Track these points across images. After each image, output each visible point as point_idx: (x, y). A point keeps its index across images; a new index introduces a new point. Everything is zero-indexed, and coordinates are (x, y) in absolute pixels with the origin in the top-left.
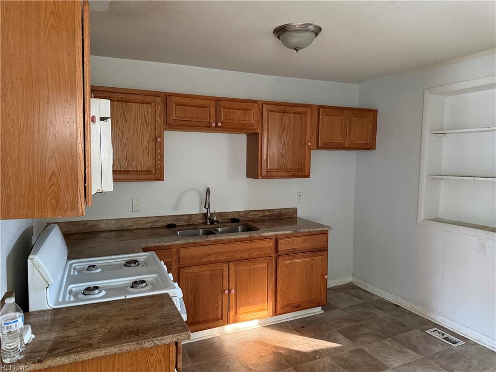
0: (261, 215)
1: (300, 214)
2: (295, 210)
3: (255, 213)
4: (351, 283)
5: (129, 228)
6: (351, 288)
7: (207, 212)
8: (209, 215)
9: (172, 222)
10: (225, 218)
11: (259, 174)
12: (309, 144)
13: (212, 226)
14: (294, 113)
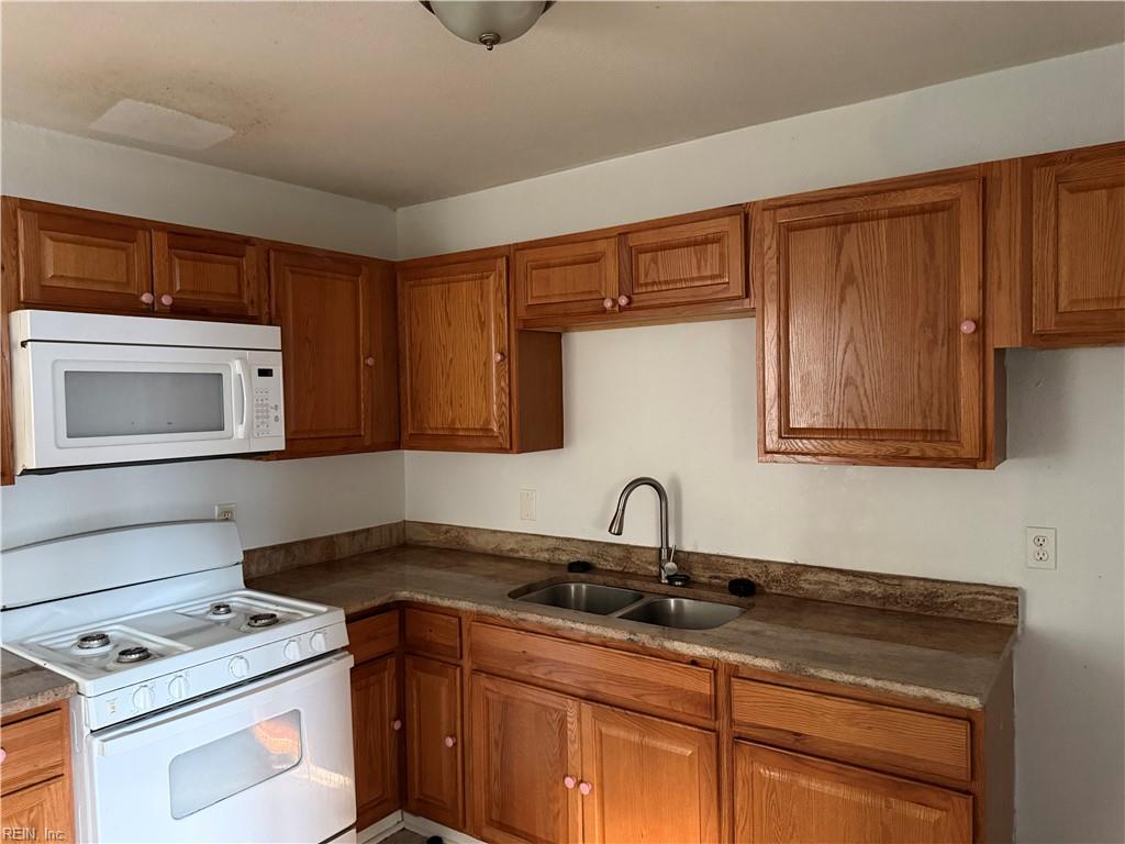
5: (511, 554)
8: (664, 556)
9: (587, 558)
10: (722, 575)
12: (967, 328)
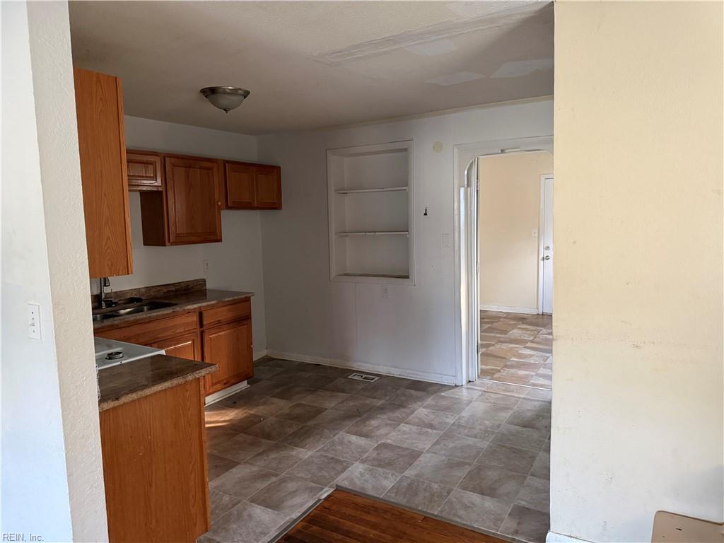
0: (165, 290)
1: (209, 286)
2: (204, 281)
3: (158, 288)
4: (266, 356)
6: (267, 360)
7: (101, 293)
8: (103, 297)
10: (122, 298)
11: (167, 240)
12: (219, 203)
13: (109, 309)
14: (200, 168)
